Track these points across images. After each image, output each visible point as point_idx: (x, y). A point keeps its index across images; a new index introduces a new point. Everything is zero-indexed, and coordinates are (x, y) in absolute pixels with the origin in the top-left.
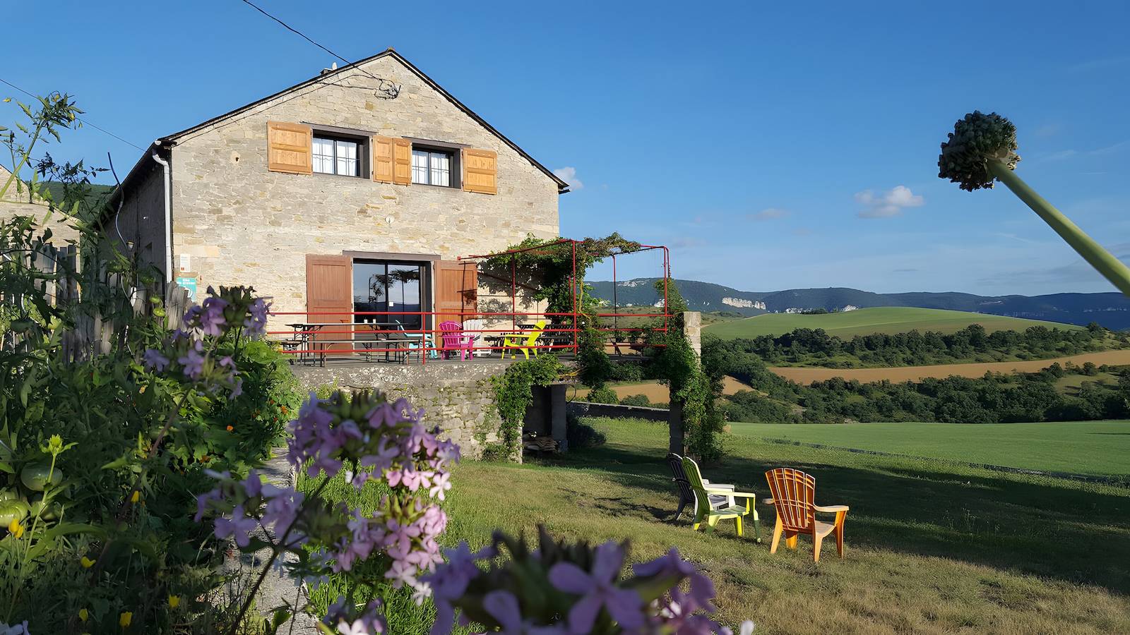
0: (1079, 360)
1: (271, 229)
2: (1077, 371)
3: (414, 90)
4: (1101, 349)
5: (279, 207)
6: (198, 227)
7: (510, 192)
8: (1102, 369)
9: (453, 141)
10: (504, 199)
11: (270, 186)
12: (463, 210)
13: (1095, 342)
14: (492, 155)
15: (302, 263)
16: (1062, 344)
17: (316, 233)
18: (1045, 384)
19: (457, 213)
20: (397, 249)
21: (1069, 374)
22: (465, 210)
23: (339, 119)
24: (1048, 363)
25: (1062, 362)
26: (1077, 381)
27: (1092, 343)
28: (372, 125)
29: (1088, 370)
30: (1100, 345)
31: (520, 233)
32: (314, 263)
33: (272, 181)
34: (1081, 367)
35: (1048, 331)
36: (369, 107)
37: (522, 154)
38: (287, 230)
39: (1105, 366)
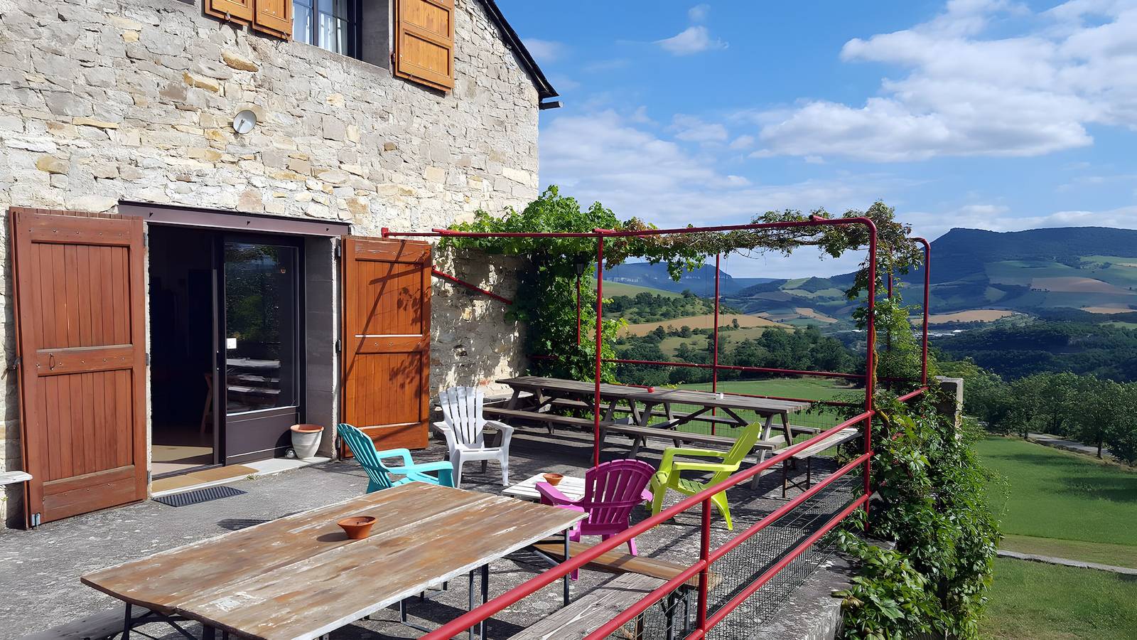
0: (678, 324)
2: (675, 334)
4: (693, 314)
8: (696, 332)
13: (689, 307)
16: (664, 309)
18: (652, 345)
21: (670, 336)
24: (653, 326)
25: (665, 324)
26: (676, 342)
27: (686, 308)
29: (684, 333)
30: (692, 310)
34: (680, 330)
35: (653, 296)
39: (697, 329)
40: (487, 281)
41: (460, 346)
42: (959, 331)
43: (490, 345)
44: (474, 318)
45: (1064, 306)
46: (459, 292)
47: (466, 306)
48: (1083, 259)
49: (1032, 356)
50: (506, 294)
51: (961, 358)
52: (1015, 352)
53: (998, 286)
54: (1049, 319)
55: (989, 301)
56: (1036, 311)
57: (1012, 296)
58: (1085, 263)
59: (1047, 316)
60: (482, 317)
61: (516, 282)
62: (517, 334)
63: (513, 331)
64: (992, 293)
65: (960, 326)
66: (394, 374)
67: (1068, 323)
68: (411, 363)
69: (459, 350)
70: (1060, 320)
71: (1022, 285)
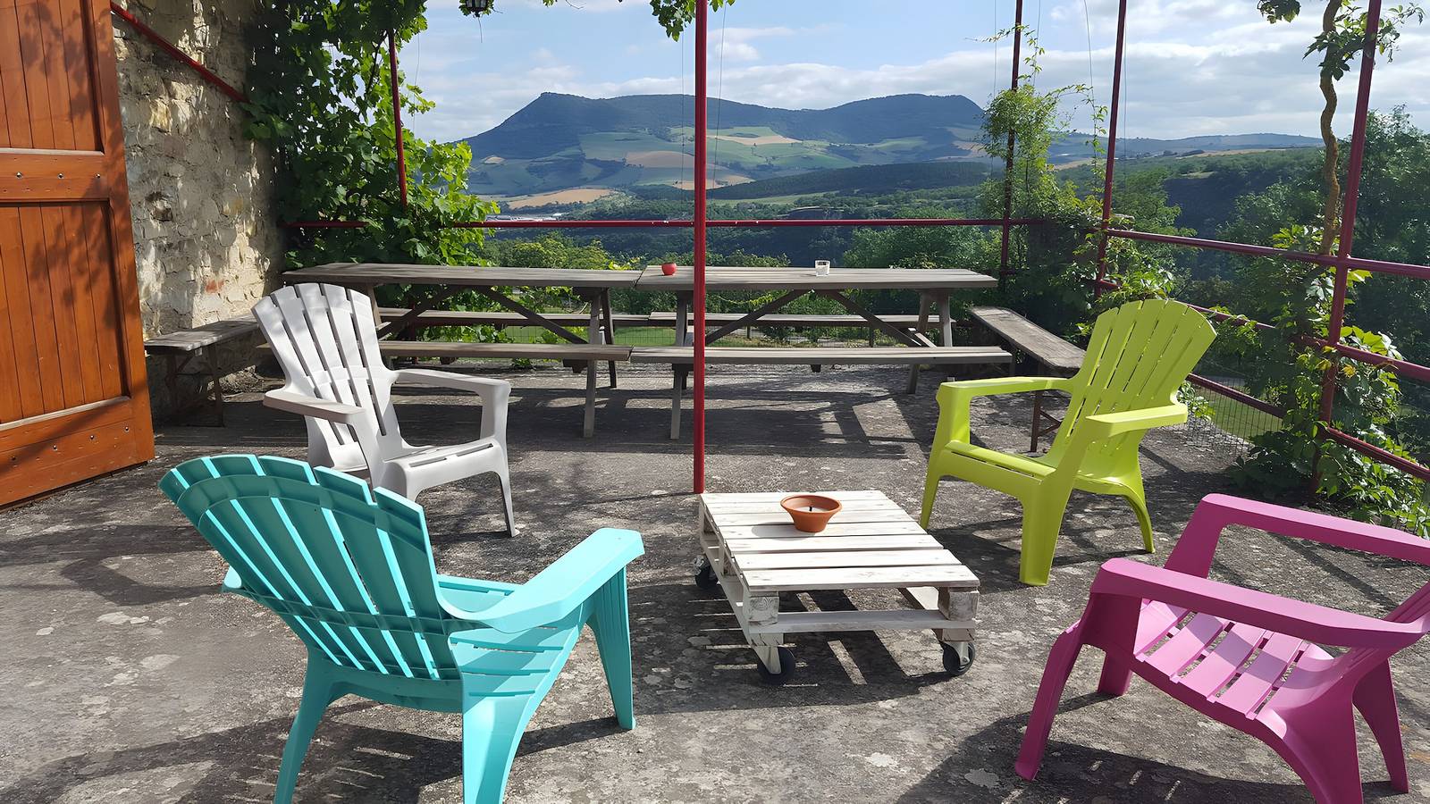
40: (193, 38)
41: (157, 196)
42: (560, 214)
43: (214, 196)
44: (177, 128)
45: (657, 184)
46: (138, 53)
47: (155, 93)
48: (674, 130)
49: (633, 238)
50: (231, 77)
51: (589, 242)
52: (617, 235)
53: (594, 162)
54: (646, 198)
55: (585, 179)
56: (634, 190)
57: (608, 172)
58: (676, 135)
59: (643, 194)
60: (192, 124)
61: (243, 51)
62: (255, 173)
63: (247, 165)
64: (589, 171)
65: (560, 208)
66: (42, 263)
67: (664, 202)
68: (84, 232)
69: (159, 205)
70: (657, 199)
71: (617, 160)
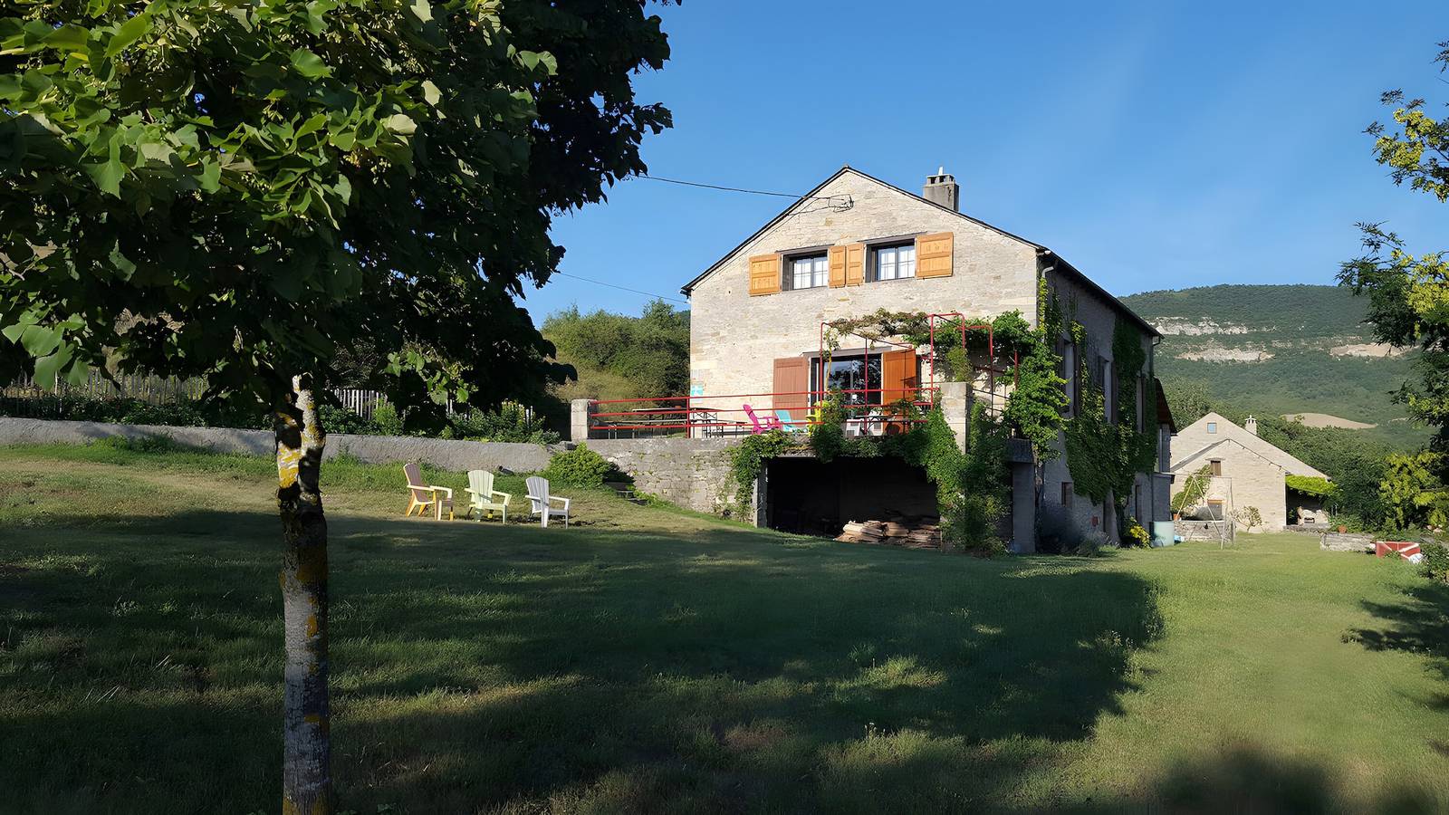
1: (751, 342)
3: (869, 195)
5: (757, 323)
6: (705, 347)
7: (972, 269)
9: (907, 233)
10: (964, 278)
11: (751, 308)
12: (916, 299)
14: (951, 236)
15: (771, 366)
17: (782, 340)
19: (910, 302)
20: (849, 345)
22: (919, 298)
23: (803, 240)
28: (831, 238)
31: (983, 311)
32: (780, 364)
33: (752, 304)
36: (828, 223)
37: (986, 226)
38: (763, 341)
